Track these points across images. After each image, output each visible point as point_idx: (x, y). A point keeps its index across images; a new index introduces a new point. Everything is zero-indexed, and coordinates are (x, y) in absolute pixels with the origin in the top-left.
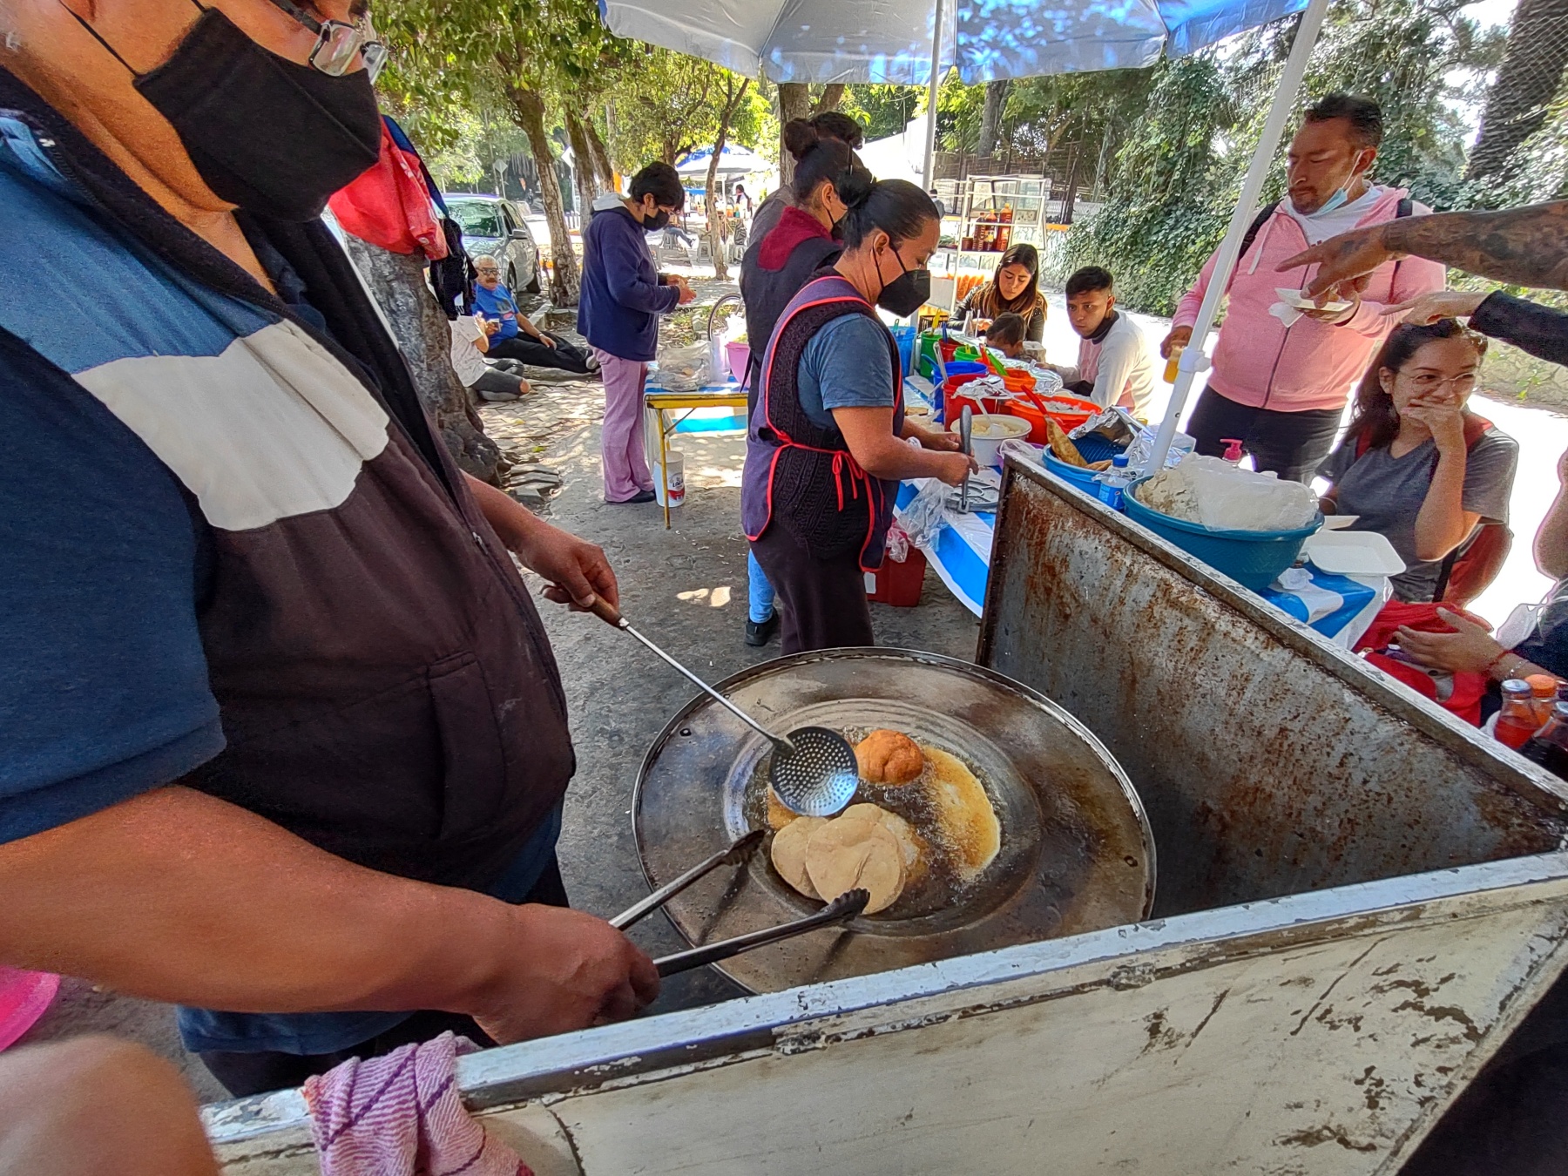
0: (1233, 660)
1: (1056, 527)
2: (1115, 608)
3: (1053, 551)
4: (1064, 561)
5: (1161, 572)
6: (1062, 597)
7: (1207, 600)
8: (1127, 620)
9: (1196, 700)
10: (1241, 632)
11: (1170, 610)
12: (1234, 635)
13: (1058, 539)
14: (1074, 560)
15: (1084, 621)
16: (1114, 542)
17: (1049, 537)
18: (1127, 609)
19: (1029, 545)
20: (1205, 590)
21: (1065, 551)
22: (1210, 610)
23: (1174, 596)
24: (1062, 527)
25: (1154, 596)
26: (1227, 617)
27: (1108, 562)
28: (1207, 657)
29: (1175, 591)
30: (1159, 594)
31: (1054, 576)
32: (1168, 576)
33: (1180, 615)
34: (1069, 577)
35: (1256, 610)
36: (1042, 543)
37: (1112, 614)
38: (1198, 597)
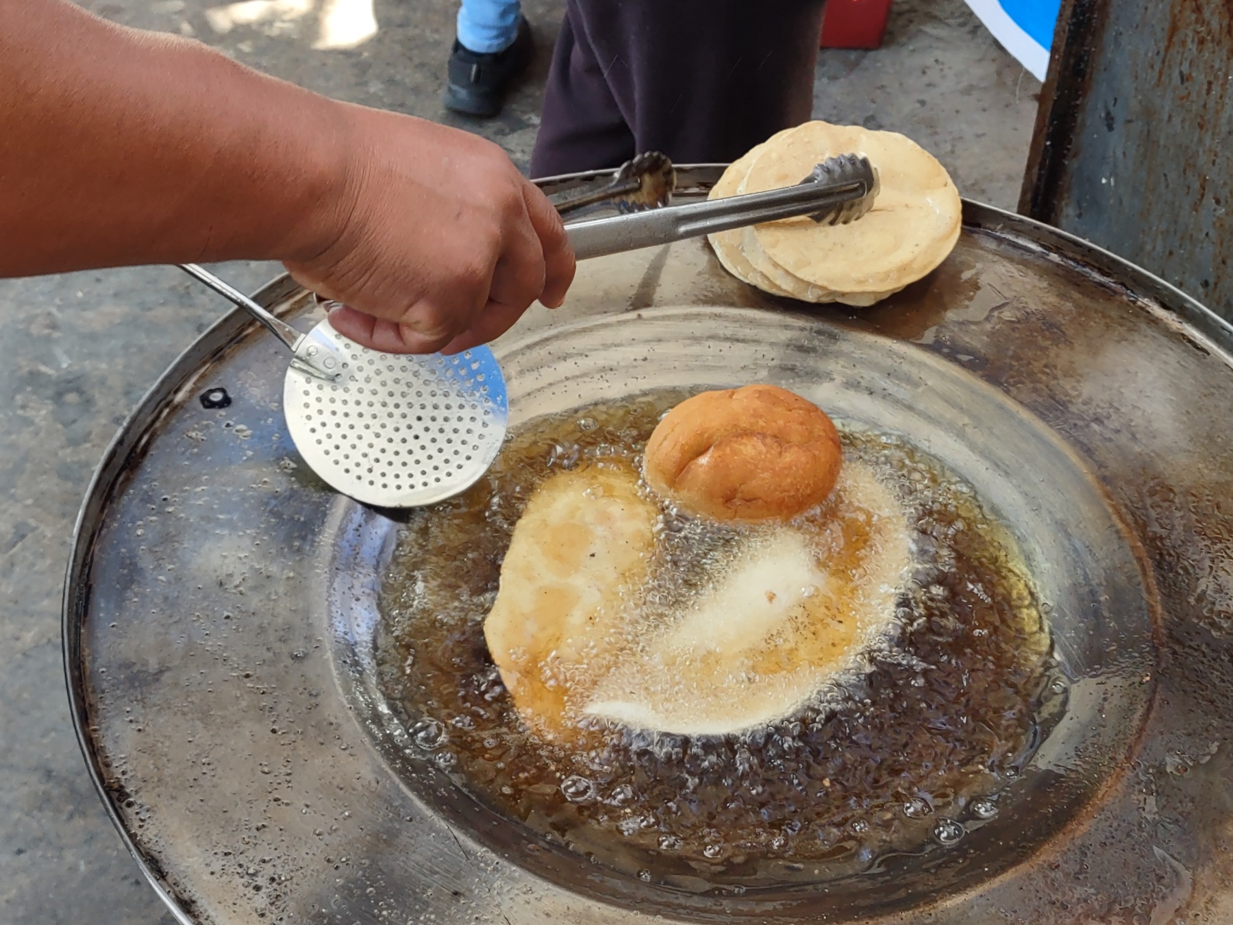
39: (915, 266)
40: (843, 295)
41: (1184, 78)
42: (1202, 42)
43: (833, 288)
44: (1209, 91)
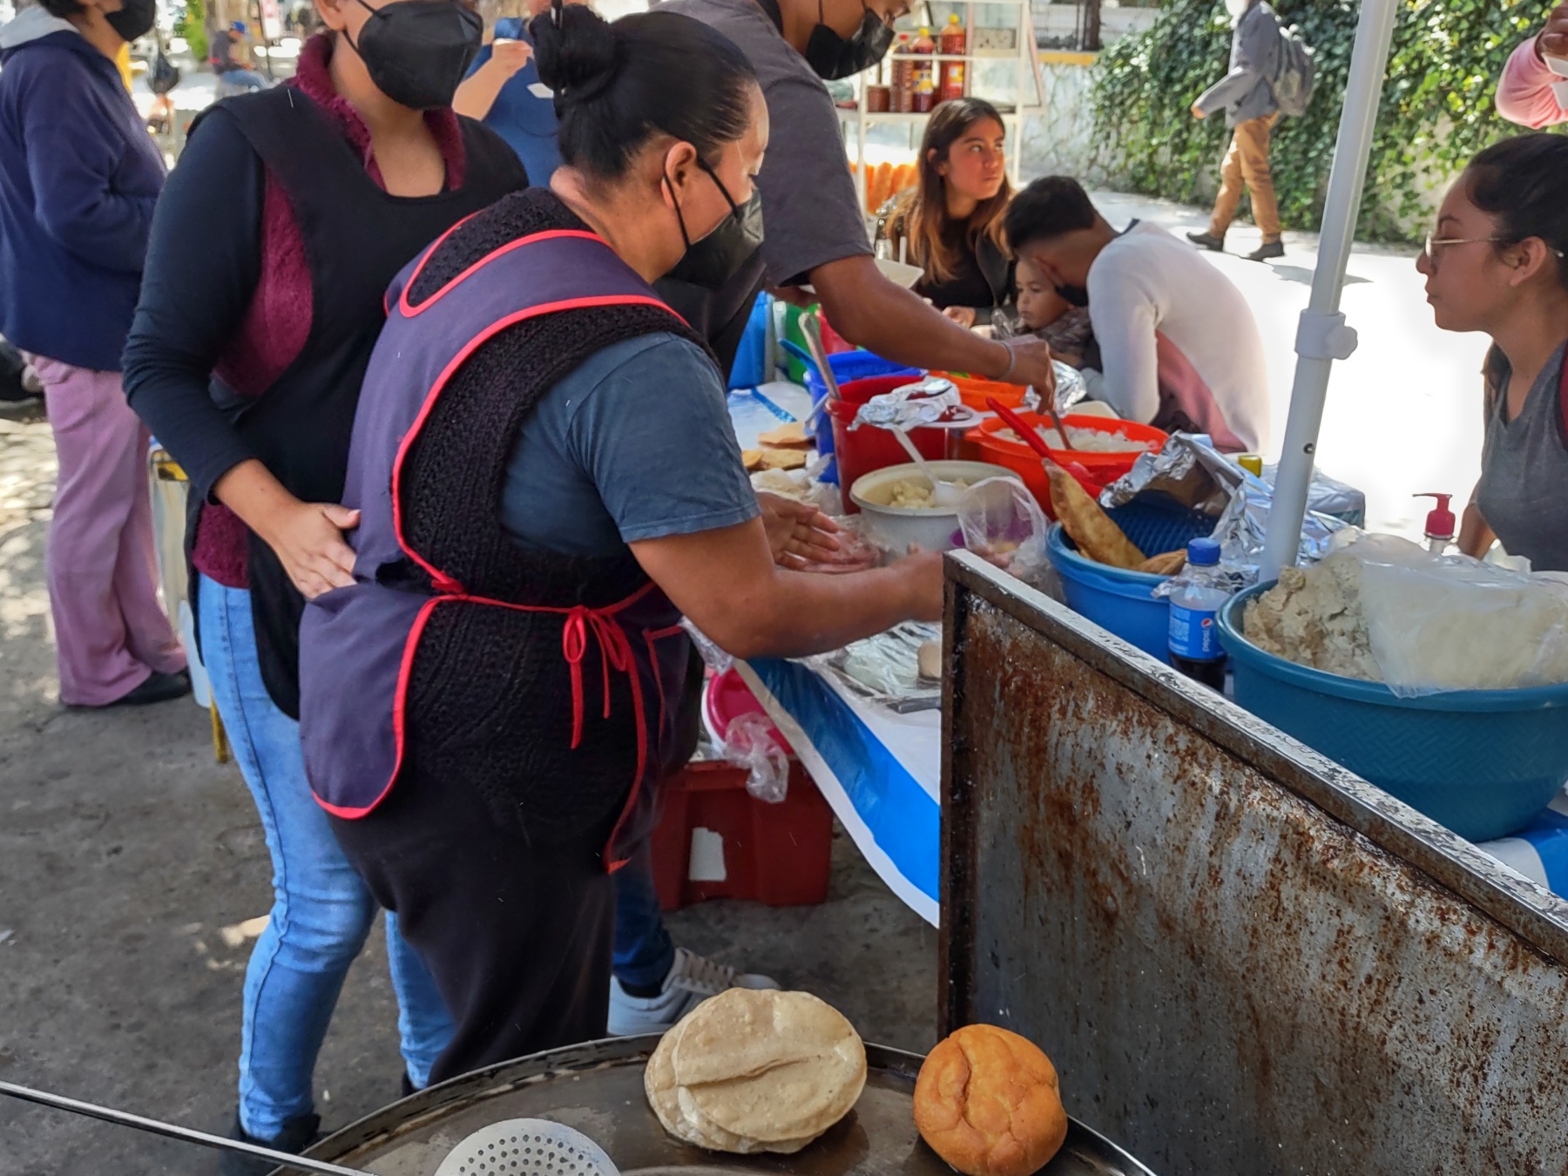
0: (1453, 998)
1: (1063, 711)
2: (1202, 892)
3: (1065, 768)
4: (1089, 791)
5: (1285, 807)
6: (1094, 874)
7: (1383, 862)
8: (1231, 917)
9: (1395, 1100)
10: (1459, 933)
11: (1312, 891)
12: (1446, 941)
13: (1069, 741)
14: (1108, 785)
15: (1146, 925)
16: (1183, 741)
17: (1053, 738)
18: (1227, 892)
19: (1015, 756)
20: (1374, 842)
21: (1086, 765)
22: (1391, 888)
23: (1317, 858)
24: (1077, 715)
25: (1277, 860)
26: (1427, 901)
27: (1177, 789)
28: (1401, 996)
29: (1318, 846)
30: (1287, 856)
31: (1072, 823)
32: (1298, 813)
33: (1334, 902)
34: (1104, 825)
35: (1478, 882)
36: (1039, 751)
37: (1199, 907)
38: (1366, 858)
39: (832, 1110)
40: (771, 1144)
41: (1043, 921)
42: (1049, 890)
43: (761, 1139)
44: (1063, 931)
